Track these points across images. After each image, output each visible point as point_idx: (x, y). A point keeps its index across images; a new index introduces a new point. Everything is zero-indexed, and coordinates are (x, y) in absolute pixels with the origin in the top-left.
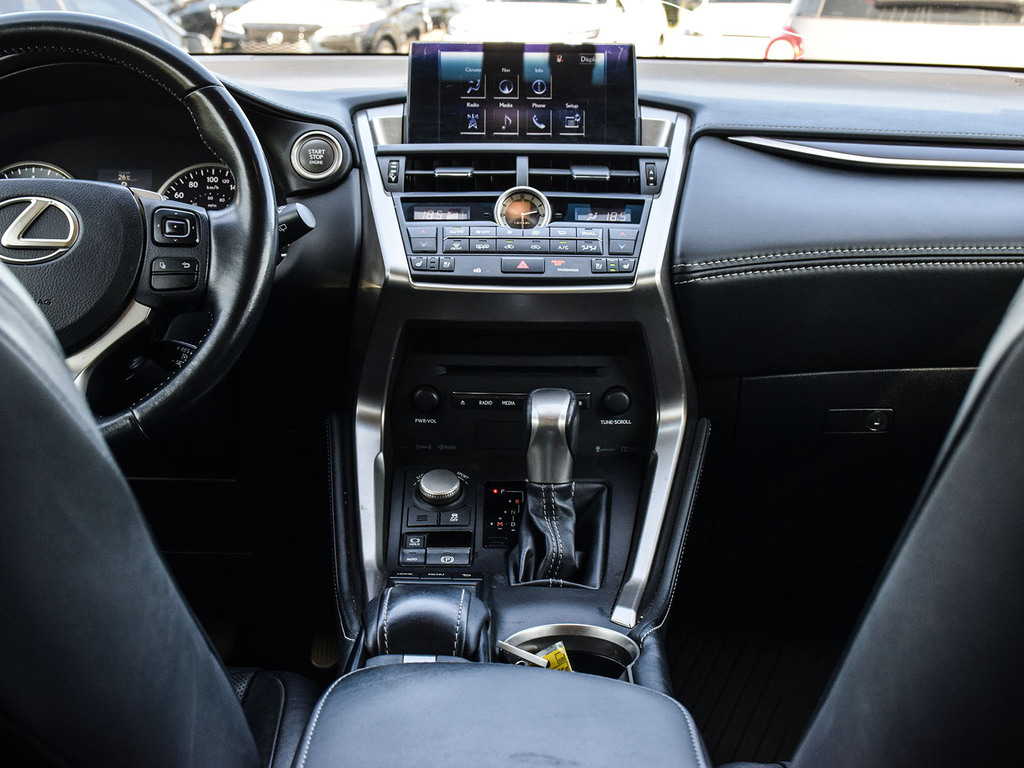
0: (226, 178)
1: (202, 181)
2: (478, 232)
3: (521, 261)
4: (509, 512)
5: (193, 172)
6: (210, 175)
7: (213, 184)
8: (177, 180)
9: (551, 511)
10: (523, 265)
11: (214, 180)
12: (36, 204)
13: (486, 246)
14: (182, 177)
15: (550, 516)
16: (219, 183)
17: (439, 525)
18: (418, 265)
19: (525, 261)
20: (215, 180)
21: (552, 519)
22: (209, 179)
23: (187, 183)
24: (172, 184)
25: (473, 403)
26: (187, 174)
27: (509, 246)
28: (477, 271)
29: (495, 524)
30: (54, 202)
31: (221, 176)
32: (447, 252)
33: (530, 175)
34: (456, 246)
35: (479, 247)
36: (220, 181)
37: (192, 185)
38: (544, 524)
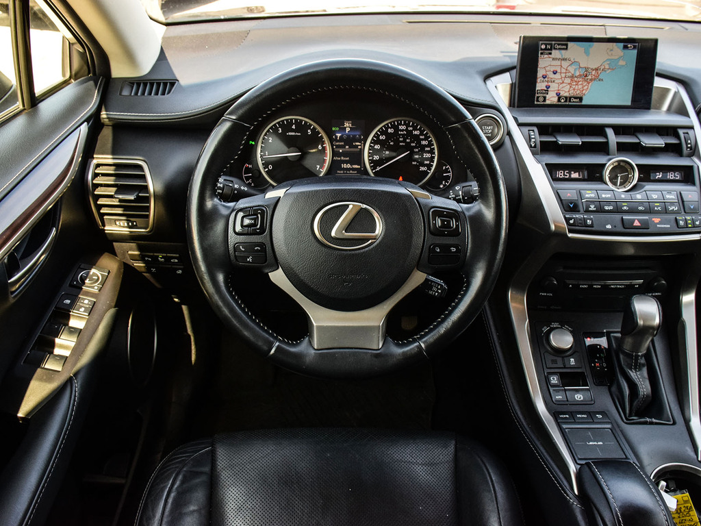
0: (411, 127)
1: (396, 128)
2: (603, 196)
3: (634, 220)
4: (600, 355)
5: (391, 123)
6: (401, 124)
7: (403, 130)
8: (381, 128)
9: (638, 367)
10: (637, 223)
12: (352, 207)
13: (611, 208)
14: (384, 126)
15: (635, 369)
16: (406, 130)
17: (565, 368)
18: (572, 222)
19: (639, 220)
20: (403, 127)
21: (636, 371)
22: (400, 127)
23: (387, 129)
24: (379, 131)
25: (576, 287)
26: (387, 124)
27: (625, 208)
28: (609, 227)
29: (595, 365)
30: (364, 206)
31: (408, 125)
32: (587, 211)
33: (617, 143)
34: (592, 208)
35: (606, 208)
36: (407, 128)
37: (390, 131)
38: (633, 374)
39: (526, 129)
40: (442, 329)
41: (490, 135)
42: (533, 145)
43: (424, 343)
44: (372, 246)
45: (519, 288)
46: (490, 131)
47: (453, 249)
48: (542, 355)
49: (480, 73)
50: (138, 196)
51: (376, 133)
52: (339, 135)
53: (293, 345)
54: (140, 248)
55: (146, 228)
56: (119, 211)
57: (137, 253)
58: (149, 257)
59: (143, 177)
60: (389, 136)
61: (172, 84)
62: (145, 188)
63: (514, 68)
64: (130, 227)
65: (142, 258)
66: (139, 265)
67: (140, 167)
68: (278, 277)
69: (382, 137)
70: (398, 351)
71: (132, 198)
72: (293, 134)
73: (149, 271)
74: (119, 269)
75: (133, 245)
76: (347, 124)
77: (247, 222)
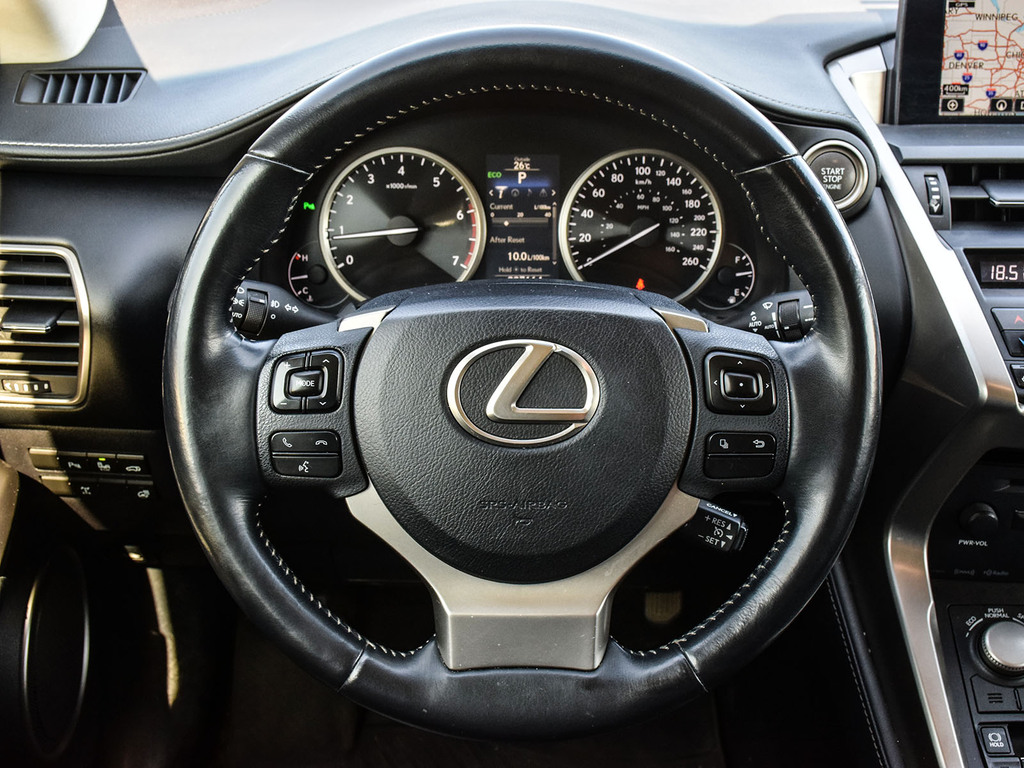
0: (662, 169)
1: (629, 172)
5: (617, 161)
6: (639, 164)
7: (644, 177)
8: (596, 173)
11: (644, 171)
12: (533, 351)
14: (603, 168)
16: (652, 176)
20: (646, 171)
22: (639, 171)
23: (608, 174)
24: (590, 178)
26: (609, 164)
30: (559, 348)
31: (655, 166)
36: (653, 172)
37: (616, 178)
39: (919, 173)
40: (737, 624)
41: (839, 187)
42: (936, 209)
43: (697, 654)
44: (577, 438)
45: (911, 527)
46: (838, 179)
47: (760, 444)
48: (968, 684)
49: (816, 48)
50: (54, 325)
51: (585, 184)
52: (501, 188)
53: (399, 660)
54: (57, 441)
55: (71, 397)
56: (13, 358)
57: (50, 451)
58: (76, 460)
59: (67, 284)
60: (613, 190)
61: (134, 78)
62: (72, 308)
63: (890, 37)
64: (36, 395)
65: (61, 464)
66: (55, 479)
67: (58, 262)
68: (367, 508)
69: (599, 193)
70: (637, 674)
71: (41, 328)
72: (401, 186)
73: (75, 491)
74: (8, 488)
75: (43, 434)
76: (521, 166)
77: (298, 383)
